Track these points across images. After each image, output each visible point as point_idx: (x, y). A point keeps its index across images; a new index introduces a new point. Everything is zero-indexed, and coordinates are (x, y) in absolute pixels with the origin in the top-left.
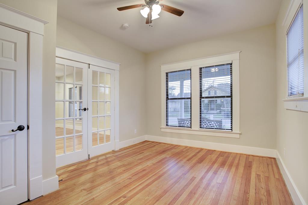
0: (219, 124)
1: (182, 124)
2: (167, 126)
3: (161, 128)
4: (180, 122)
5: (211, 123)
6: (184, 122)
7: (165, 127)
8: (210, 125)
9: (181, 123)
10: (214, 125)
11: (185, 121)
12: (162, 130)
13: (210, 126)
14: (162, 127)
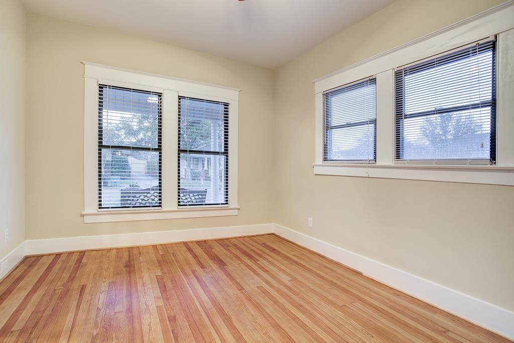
0: (200, 196)
1: (129, 202)
2: (99, 208)
3: (83, 216)
4: (125, 197)
5: (187, 196)
6: (135, 197)
7: (96, 212)
8: (186, 199)
9: (127, 200)
10: (193, 198)
11: (138, 195)
12: (87, 219)
13: (185, 201)
14: (86, 212)
